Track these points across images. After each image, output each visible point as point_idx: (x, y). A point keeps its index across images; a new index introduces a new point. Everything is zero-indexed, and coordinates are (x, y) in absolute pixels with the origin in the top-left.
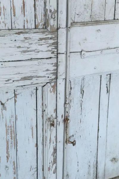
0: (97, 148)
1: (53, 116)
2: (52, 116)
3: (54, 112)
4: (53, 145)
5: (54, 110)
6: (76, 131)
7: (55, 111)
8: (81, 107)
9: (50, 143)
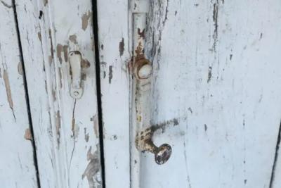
0: (273, 174)
1: (78, 39)
2: (73, 38)
3: (84, 28)
4: (88, 144)
5: (84, 18)
6: (190, 109)
7: (90, 22)
8: (215, 18)
9: (74, 136)
